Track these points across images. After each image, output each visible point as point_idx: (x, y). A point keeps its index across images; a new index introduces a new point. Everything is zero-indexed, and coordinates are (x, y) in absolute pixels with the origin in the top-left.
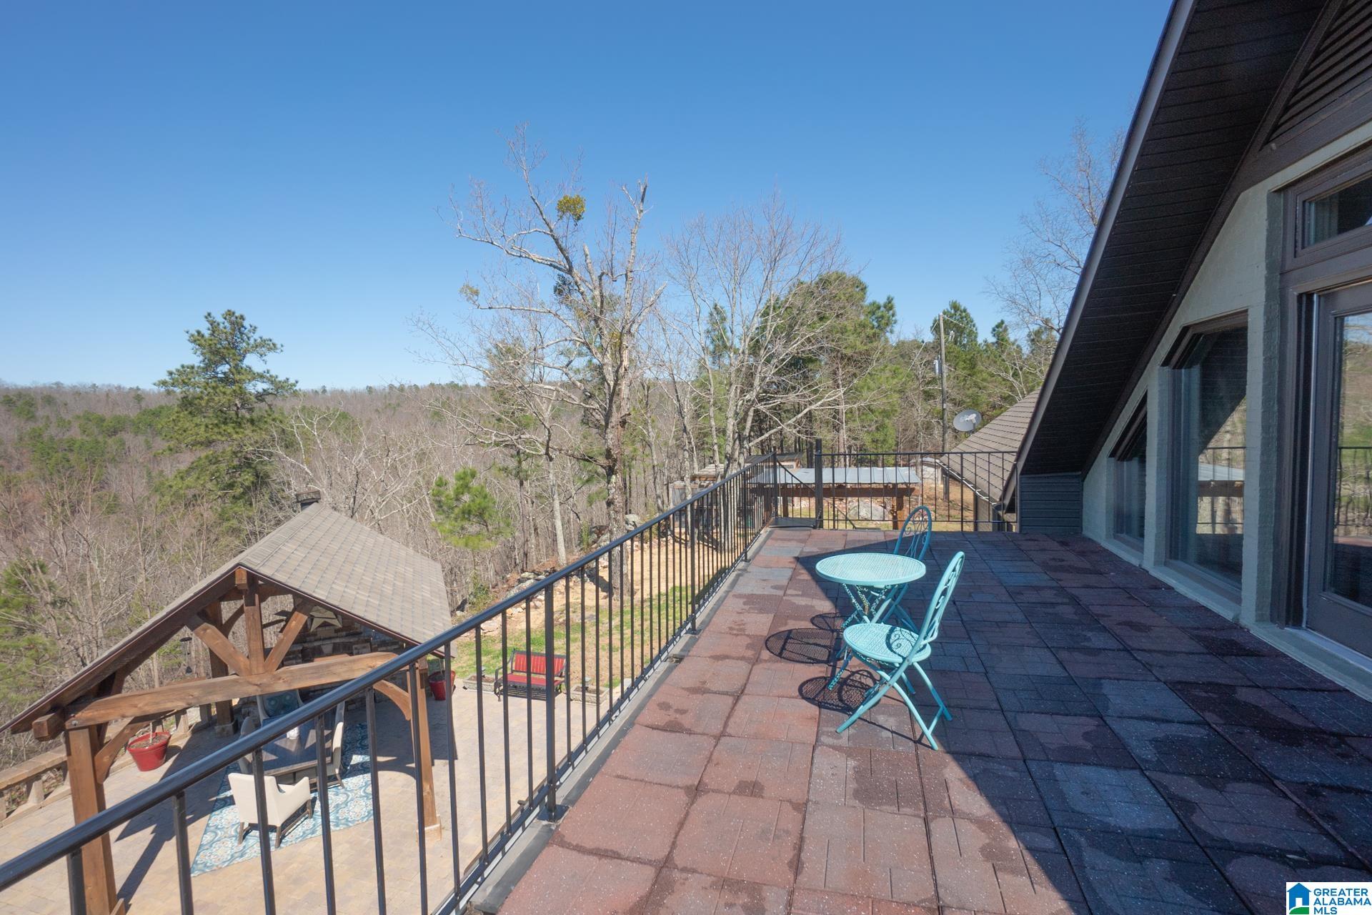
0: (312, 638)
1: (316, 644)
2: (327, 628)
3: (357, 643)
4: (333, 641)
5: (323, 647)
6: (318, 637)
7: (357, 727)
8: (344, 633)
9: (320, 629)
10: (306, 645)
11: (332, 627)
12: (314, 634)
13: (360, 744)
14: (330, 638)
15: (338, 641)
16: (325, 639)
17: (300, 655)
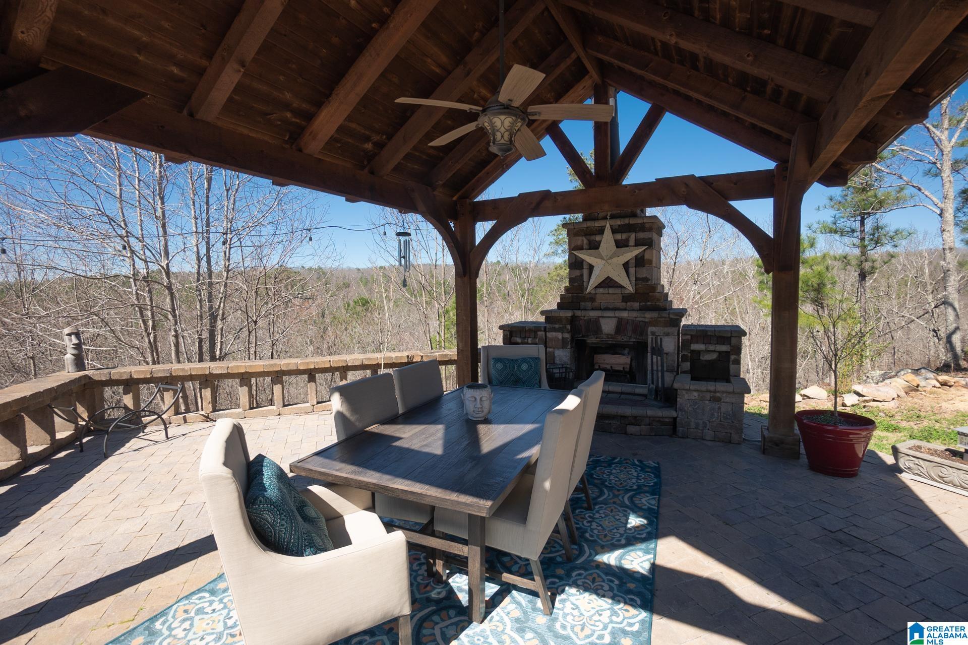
0: (589, 304)
1: (593, 314)
2: (611, 290)
3: (654, 323)
4: (618, 314)
5: (602, 321)
6: (596, 304)
7: (634, 464)
8: (637, 305)
9: (601, 290)
10: (578, 313)
11: (618, 291)
12: (592, 298)
13: (631, 499)
14: (615, 309)
15: (625, 314)
16: (607, 309)
17: (569, 327)
